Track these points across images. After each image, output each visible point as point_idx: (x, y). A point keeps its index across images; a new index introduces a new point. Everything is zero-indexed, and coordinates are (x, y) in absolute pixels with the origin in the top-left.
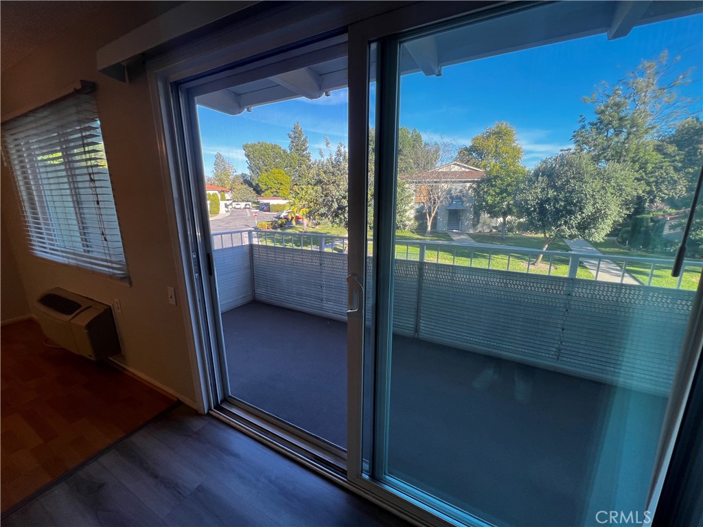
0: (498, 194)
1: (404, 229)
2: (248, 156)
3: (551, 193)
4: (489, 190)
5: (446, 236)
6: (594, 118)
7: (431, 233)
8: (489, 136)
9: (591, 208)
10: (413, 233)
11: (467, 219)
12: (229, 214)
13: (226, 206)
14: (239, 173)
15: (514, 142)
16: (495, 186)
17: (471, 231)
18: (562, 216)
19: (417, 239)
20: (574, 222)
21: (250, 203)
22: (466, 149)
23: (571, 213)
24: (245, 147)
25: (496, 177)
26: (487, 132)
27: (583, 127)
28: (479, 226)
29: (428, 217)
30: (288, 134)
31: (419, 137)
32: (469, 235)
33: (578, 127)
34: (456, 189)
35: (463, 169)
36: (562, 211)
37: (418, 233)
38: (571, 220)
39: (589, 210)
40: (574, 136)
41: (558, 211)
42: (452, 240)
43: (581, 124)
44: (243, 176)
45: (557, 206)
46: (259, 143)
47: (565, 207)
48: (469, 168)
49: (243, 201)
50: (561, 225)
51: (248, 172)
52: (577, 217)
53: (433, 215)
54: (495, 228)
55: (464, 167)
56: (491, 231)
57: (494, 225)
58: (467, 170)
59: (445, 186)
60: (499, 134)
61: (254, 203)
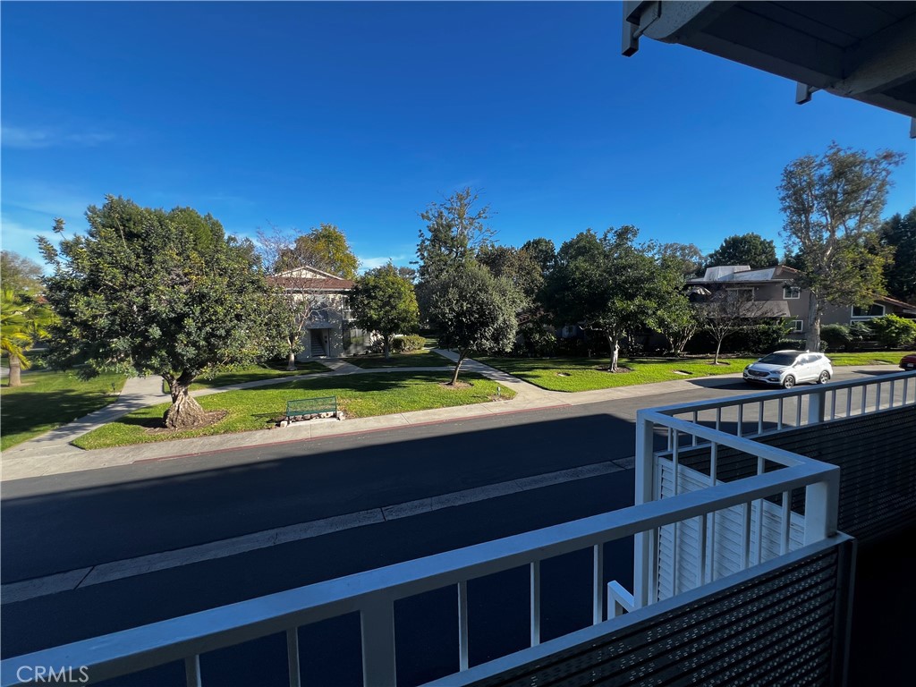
0: (381, 307)
11: (336, 341)
16: (375, 298)
17: (343, 356)
19: (280, 376)
25: (375, 287)
28: (351, 347)
32: (344, 360)
35: (318, 276)
42: (330, 370)
48: (325, 275)
54: (369, 348)
55: (320, 274)
56: (367, 352)
57: (368, 345)
58: (323, 278)
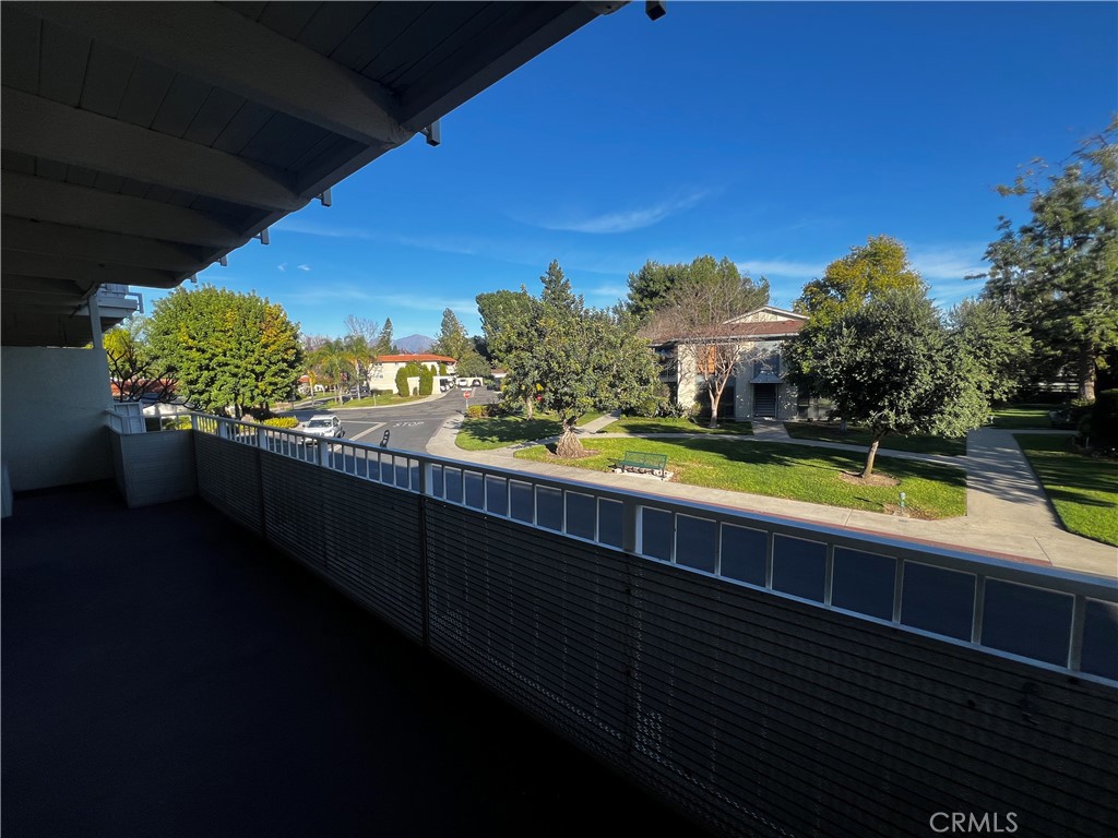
1: (680, 416)
2: (481, 311)
3: (861, 354)
4: (805, 351)
5: (746, 427)
6: (1027, 219)
7: (719, 421)
8: (855, 262)
9: (927, 378)
10: (692, 421)
11: (787, 400)
12: (444, 394)
13: (443, 383)
14: (470, 336)
15: (903, 268)
17: (795, 420)
18: (885, 393)
20: (906, 404)
21: (481, 379)
22: (817, 284)
23: (898, 386)
24: (479, 299)
26: (854, 254)
27: (1009, 236)
29: (711, 396)
30: (541, 278)
31: (732, 270)
33: (998, 236)
34: (765, 350)
35: (780, 317)
36: (883, 384)
37: (701, 424)
38: (900, 398)
39: (924, 381)
40: (989, 253)
41: (876, 383)
43: (1003, 231)
44: (476, 340)
45: (875, 376)
46: (498, 292)
47: (886, 376)
48: (789, 316)
49: (471, 376)
50: (884, 407)
51: (482, 334)
52: (910, 394)
53: (720, 393)
55: (781, 314)
58: (786, 319)
59: (749, 346)
60: (874, 257)
61: (486, 378)
